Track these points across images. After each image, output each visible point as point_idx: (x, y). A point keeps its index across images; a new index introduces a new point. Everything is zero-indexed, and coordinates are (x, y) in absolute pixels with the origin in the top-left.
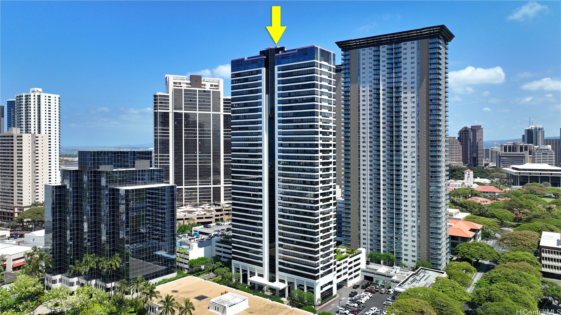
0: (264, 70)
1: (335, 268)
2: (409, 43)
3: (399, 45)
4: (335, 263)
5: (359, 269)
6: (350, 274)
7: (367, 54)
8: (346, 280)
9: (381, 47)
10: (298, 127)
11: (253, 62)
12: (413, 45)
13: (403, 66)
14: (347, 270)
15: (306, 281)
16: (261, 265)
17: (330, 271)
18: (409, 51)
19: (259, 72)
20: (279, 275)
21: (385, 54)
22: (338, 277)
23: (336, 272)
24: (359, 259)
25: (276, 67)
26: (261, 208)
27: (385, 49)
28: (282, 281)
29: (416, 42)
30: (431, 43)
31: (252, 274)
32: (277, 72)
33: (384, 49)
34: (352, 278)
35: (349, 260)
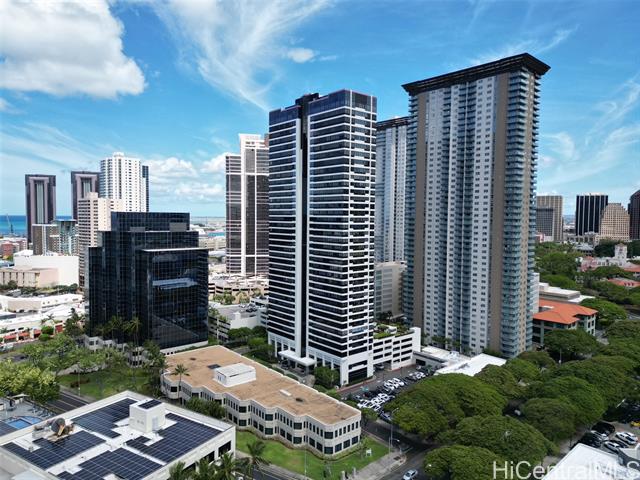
0: (298, 121)
1: (370, 347)
2: (485, 80)
3: (473, 84)
4: (371, 341)
5: (410, 351)
6: (395, 356)
7: (436, 98)
8: (389, 362)
9: (453, 87)
10: (328, 185)
11: (289, 113)
12: (489, 83)
13: (478, 109)
14: (391, 350)
15: (333, 358)
16: (293, 338)
17: (364, 349)
18: (485, 89)
19: (294, 124)
20: (309, 349)
21: (457, 96)
22: (375, 358)
23: (372, 351)
24: (411, 339)
25: (309, 117)
26: (293, 275)
27: (457, 90)
28: (312, 357)
29: (493, 78)
30: (511, 79)
31: (286, 348)
32: (309, 123)
33: (455, 90)
34: (398, 360)
35: (394, 339)
